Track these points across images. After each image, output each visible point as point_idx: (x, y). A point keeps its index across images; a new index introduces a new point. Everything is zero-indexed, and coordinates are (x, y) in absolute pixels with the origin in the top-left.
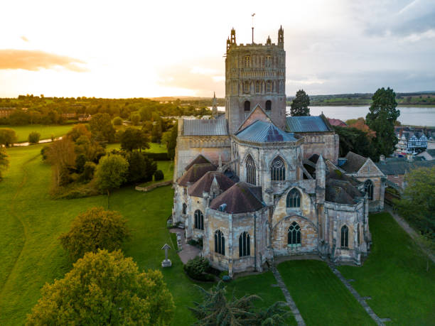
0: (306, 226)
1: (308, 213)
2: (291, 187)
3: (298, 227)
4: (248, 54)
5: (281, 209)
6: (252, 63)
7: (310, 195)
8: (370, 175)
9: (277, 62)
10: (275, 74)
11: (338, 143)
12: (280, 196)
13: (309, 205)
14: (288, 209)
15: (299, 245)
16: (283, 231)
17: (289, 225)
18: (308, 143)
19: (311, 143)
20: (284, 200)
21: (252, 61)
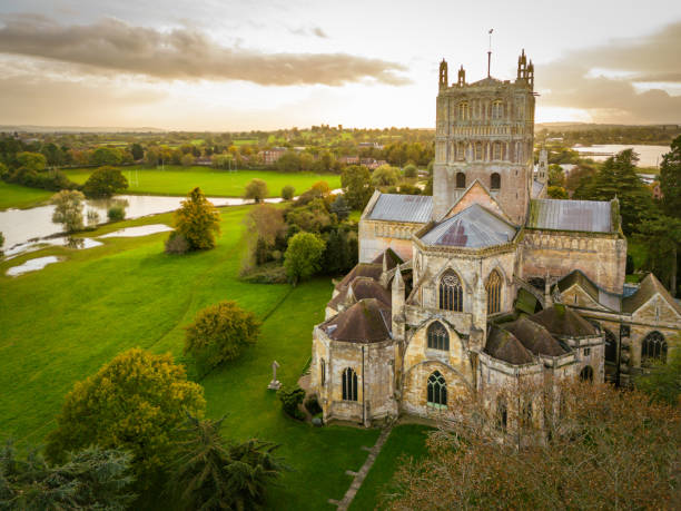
0: (455, 381)
1: (458, 362)
2: (430, 318)
3: (442, 381)
4: (465, 99)
5: (417, 347)
6: (471, 113)
7: (461, 336)
8: (662, 323)
9: (512, 112)
10: (508, 131)
11: (623, 255)
12: (415, 329)
13: (460, 351)
14: (431, 350)
15: (443, 407)
16: (421, 381)
17: (428, 374)
18: (563, 249)
19: (571, 250)
20: (422, 335)
21: (471, 109)
